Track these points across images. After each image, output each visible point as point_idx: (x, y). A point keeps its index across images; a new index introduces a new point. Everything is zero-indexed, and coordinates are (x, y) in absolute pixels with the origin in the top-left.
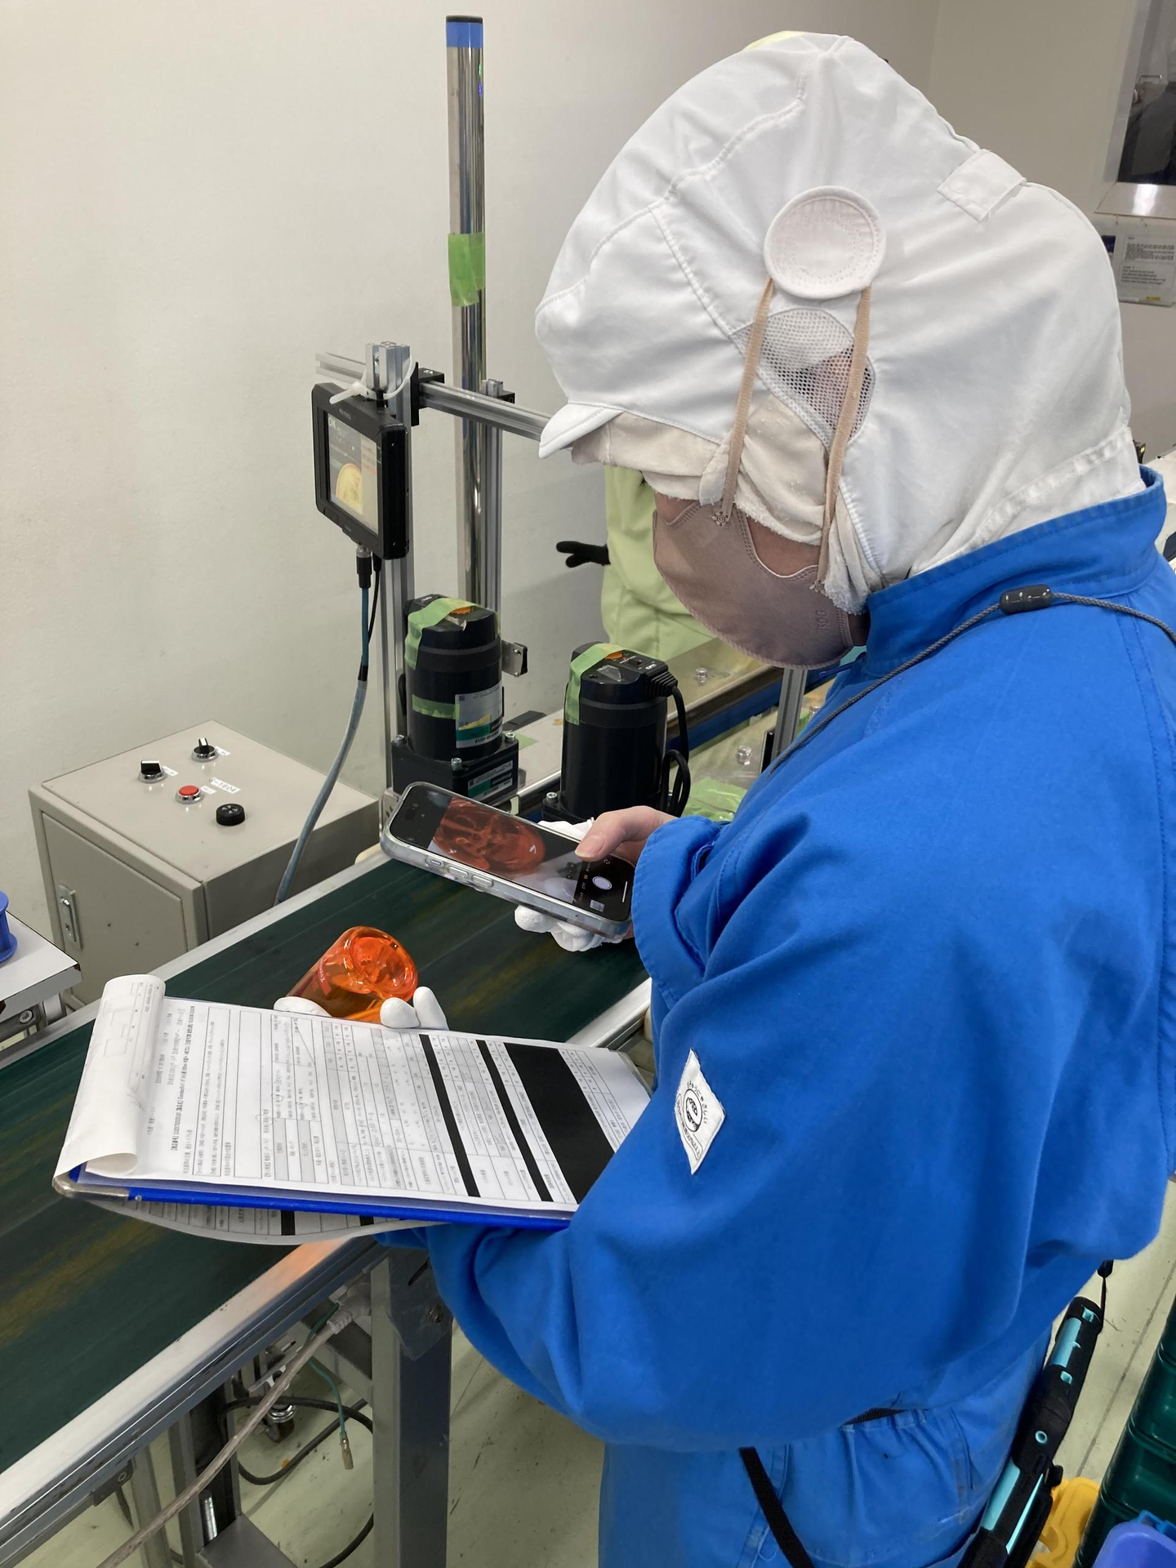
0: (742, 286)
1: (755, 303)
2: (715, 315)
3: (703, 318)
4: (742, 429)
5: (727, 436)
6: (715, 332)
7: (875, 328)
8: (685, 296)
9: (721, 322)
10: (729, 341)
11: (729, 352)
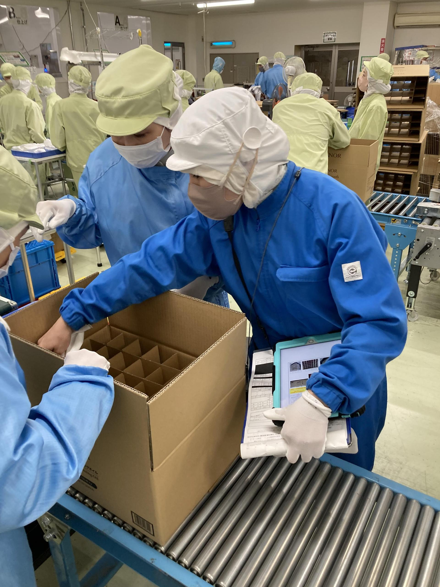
0: (237, 144)
1: (240, 148)
2: (231, 149)
3: (228, 149)
4: (231, 172)
5: (227, 173)
6: (230, 152)
7: (259, 154)
8: (224, 144)
9: (232, 151)
10: (232, 154)
11: (231, 156)
